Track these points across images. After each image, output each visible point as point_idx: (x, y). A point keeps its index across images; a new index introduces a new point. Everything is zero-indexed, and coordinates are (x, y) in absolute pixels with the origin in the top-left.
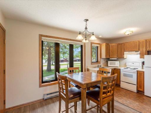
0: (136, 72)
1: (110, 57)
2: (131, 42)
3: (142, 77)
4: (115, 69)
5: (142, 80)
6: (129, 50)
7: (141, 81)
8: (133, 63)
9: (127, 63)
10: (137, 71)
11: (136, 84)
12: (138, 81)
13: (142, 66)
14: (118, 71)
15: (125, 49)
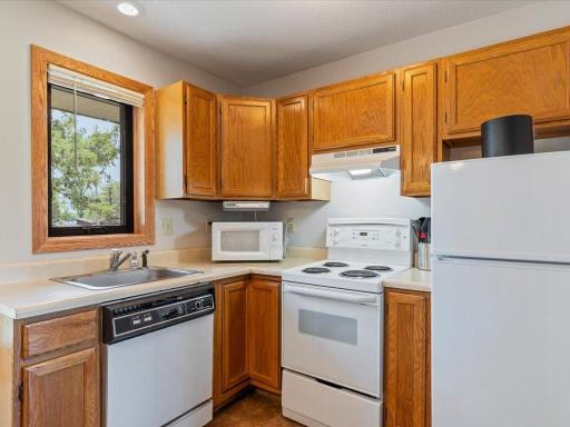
0: (379, 299)
1: (227, 189)
2: (347, 83)
3: (418, 335)
4: (249, 277)
5: (419, 360)
6: (339, 143)
7: (409, 371)
8: (364, 229)
9: (330, 231)
10: (387, 291)
11: (377, 392)
12: (392, 367)
13: (415, 251)
14: (269, 290)
15: (317, 137)
